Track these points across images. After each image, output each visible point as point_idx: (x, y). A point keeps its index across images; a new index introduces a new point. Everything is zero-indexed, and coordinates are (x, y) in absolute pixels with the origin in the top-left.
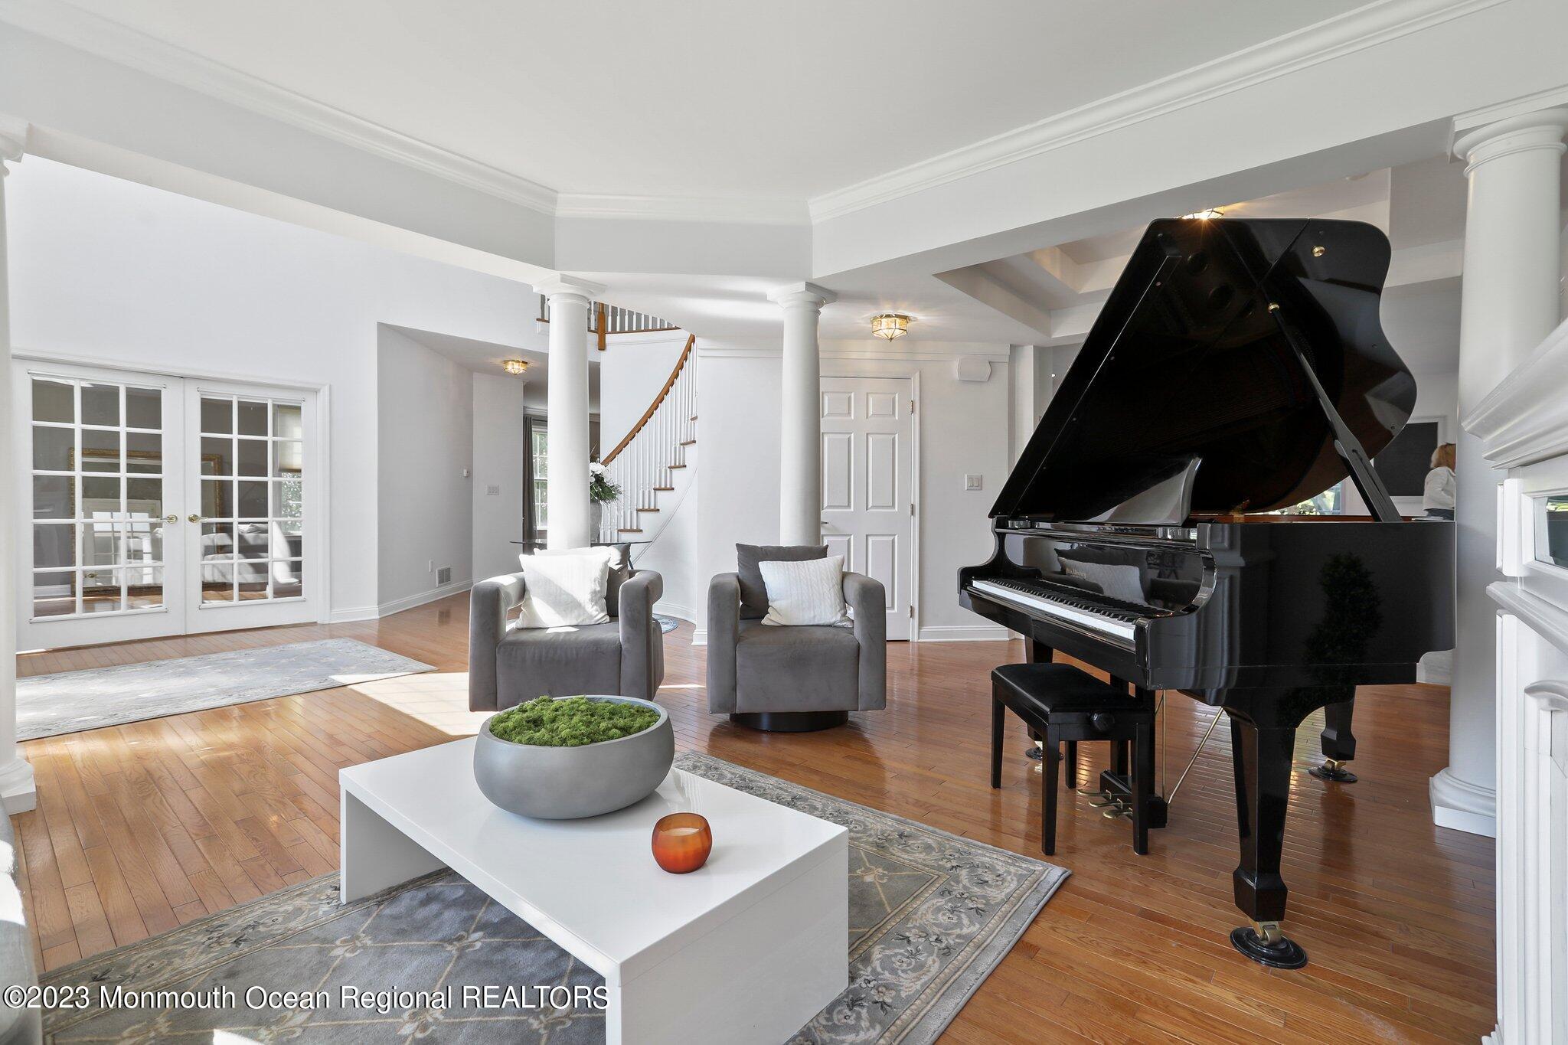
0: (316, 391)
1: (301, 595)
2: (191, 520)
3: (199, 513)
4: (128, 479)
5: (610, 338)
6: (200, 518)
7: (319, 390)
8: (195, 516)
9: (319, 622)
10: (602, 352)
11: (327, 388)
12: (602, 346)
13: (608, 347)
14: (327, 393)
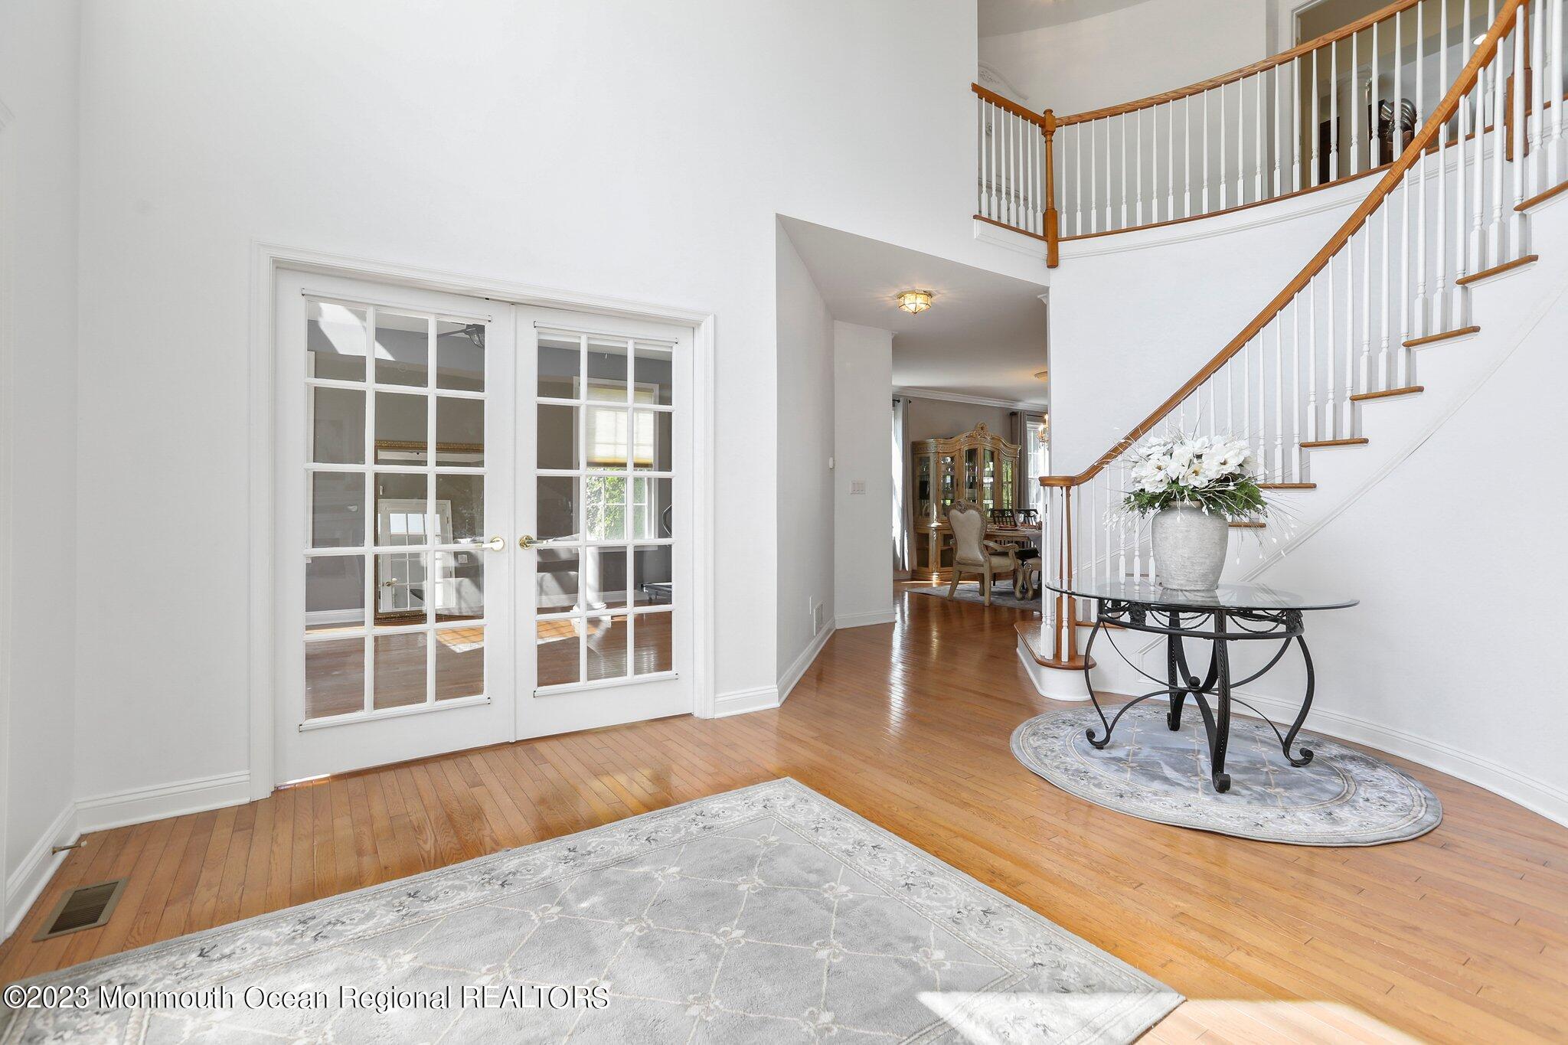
0: (693, 327)
1: (671, 670)
2: (523, 545)
3: (534, 536)
4: (438, 476)
5: (1063, 248)
6: (534, 542)
7: (699, 325)
8: (528, 538)
9: (696, 715)
10: (1052, 271)
11: (711, 318)
12: (1053, 262)
13: (1061, 262)
14: (711, 331)
